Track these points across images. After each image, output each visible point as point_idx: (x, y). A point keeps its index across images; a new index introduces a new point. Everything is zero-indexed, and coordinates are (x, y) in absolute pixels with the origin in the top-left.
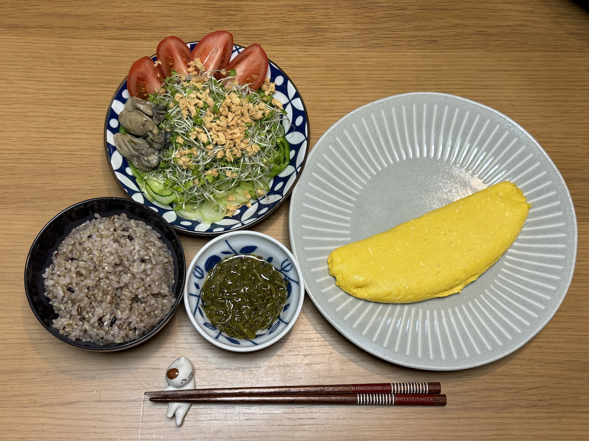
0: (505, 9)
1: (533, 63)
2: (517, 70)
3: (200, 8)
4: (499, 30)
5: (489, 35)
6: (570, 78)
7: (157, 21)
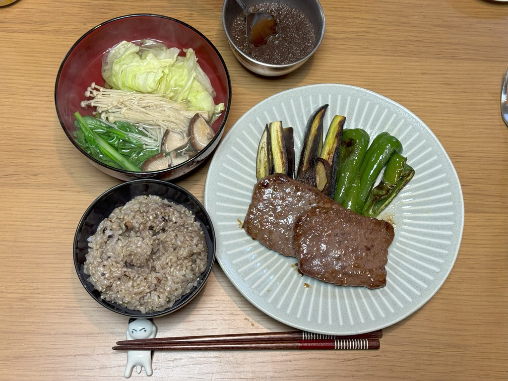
0: (351, 17)
1: (373, 65)
2: (358, 72)
3: (77, 6)
4: (344, 35)
5: (335, 40)
6: (406, 80)
7: (35, 16)
